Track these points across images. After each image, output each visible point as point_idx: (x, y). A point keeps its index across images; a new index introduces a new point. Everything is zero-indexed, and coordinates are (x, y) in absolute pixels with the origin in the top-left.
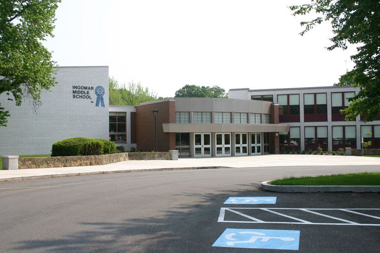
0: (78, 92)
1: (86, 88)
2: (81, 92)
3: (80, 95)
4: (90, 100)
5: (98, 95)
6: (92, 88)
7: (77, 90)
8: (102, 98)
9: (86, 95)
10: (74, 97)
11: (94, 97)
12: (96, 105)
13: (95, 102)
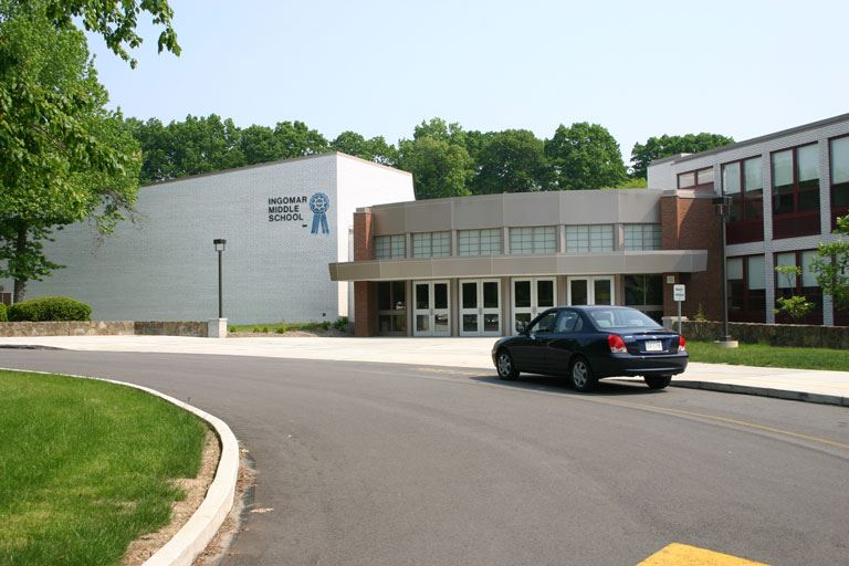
0: (278, 210)
1: (292, 200)
2: (285, 209)
3: (283, 214)
4: (301, 223)
5: (316, 211)
6: (305, 199)
7: (277, 205)
8: (324, 217)
9: (292, 214)
10: (271, 219)
11: (307, 215)
12: (313, 232)
13: (310, 224)
